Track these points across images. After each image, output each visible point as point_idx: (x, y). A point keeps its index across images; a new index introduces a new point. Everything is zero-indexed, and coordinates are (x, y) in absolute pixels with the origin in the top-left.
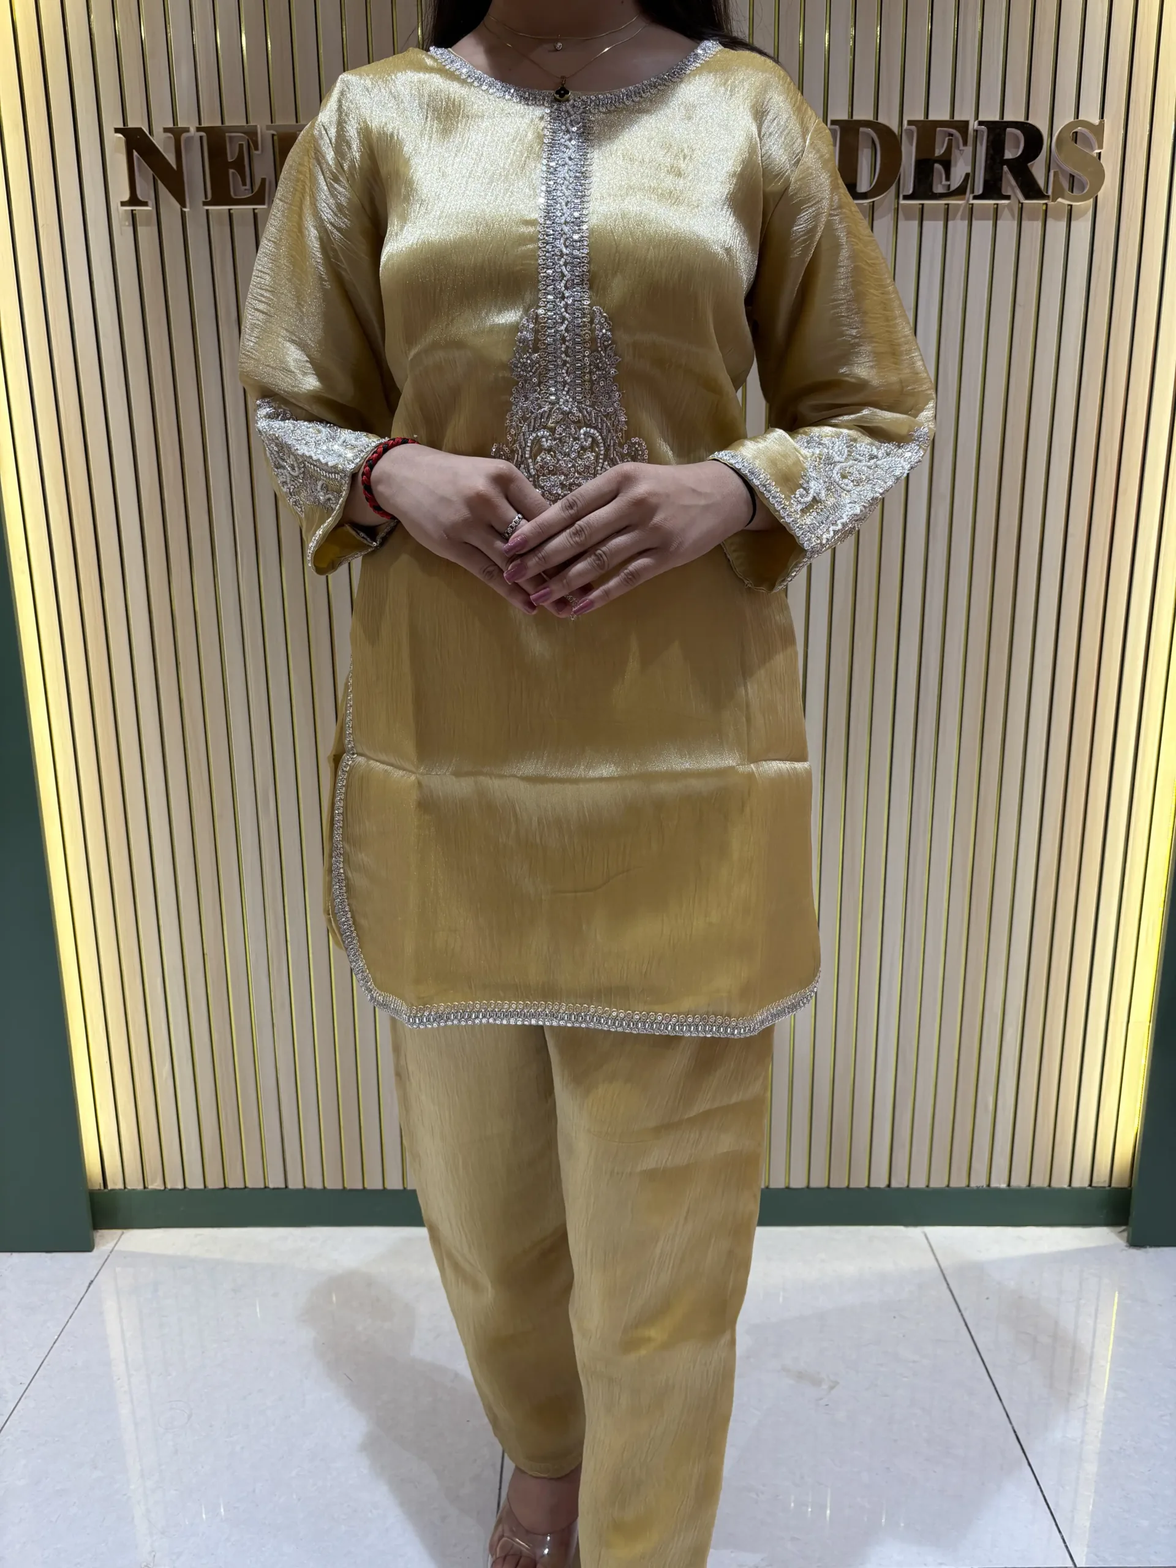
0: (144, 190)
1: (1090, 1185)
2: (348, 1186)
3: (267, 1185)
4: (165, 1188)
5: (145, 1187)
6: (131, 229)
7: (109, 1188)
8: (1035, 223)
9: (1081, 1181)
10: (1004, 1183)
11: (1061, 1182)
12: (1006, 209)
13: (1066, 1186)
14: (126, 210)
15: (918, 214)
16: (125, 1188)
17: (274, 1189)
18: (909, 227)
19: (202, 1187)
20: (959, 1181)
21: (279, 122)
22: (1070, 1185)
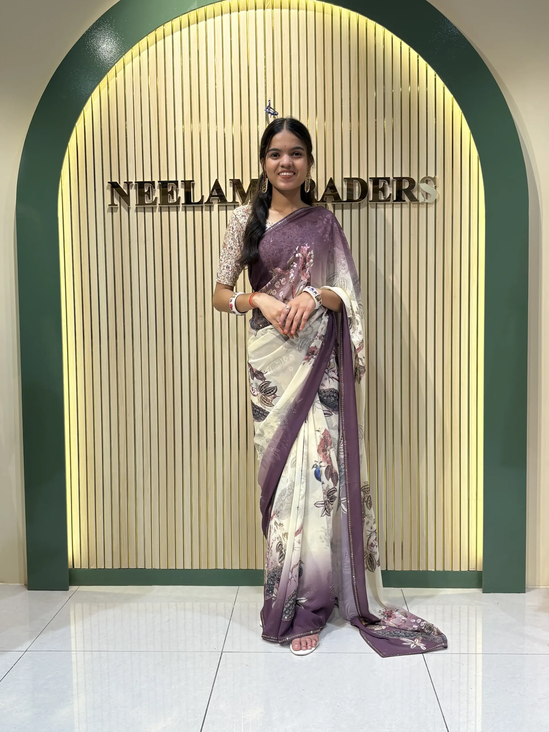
0: (116, 202)
1: (469, 571)
2: (169, 568)
3: (137, 568)
4: (97, 568)
5: (89, 568)
6: (111, 213)
7: (75, 568)
8: (415, 209)
9: (464, 568)
10: (433, 569)
11: (456, 569)
12: (405, 205)
13: (458, 570)
14: (110, 207)
15: (375, 205)
16: (81, 568)
17: (140, 569)
18: (372, 211)
19: (112, 568)
20: (415, 568)
21: (162, 180)
22: (460, 571)
